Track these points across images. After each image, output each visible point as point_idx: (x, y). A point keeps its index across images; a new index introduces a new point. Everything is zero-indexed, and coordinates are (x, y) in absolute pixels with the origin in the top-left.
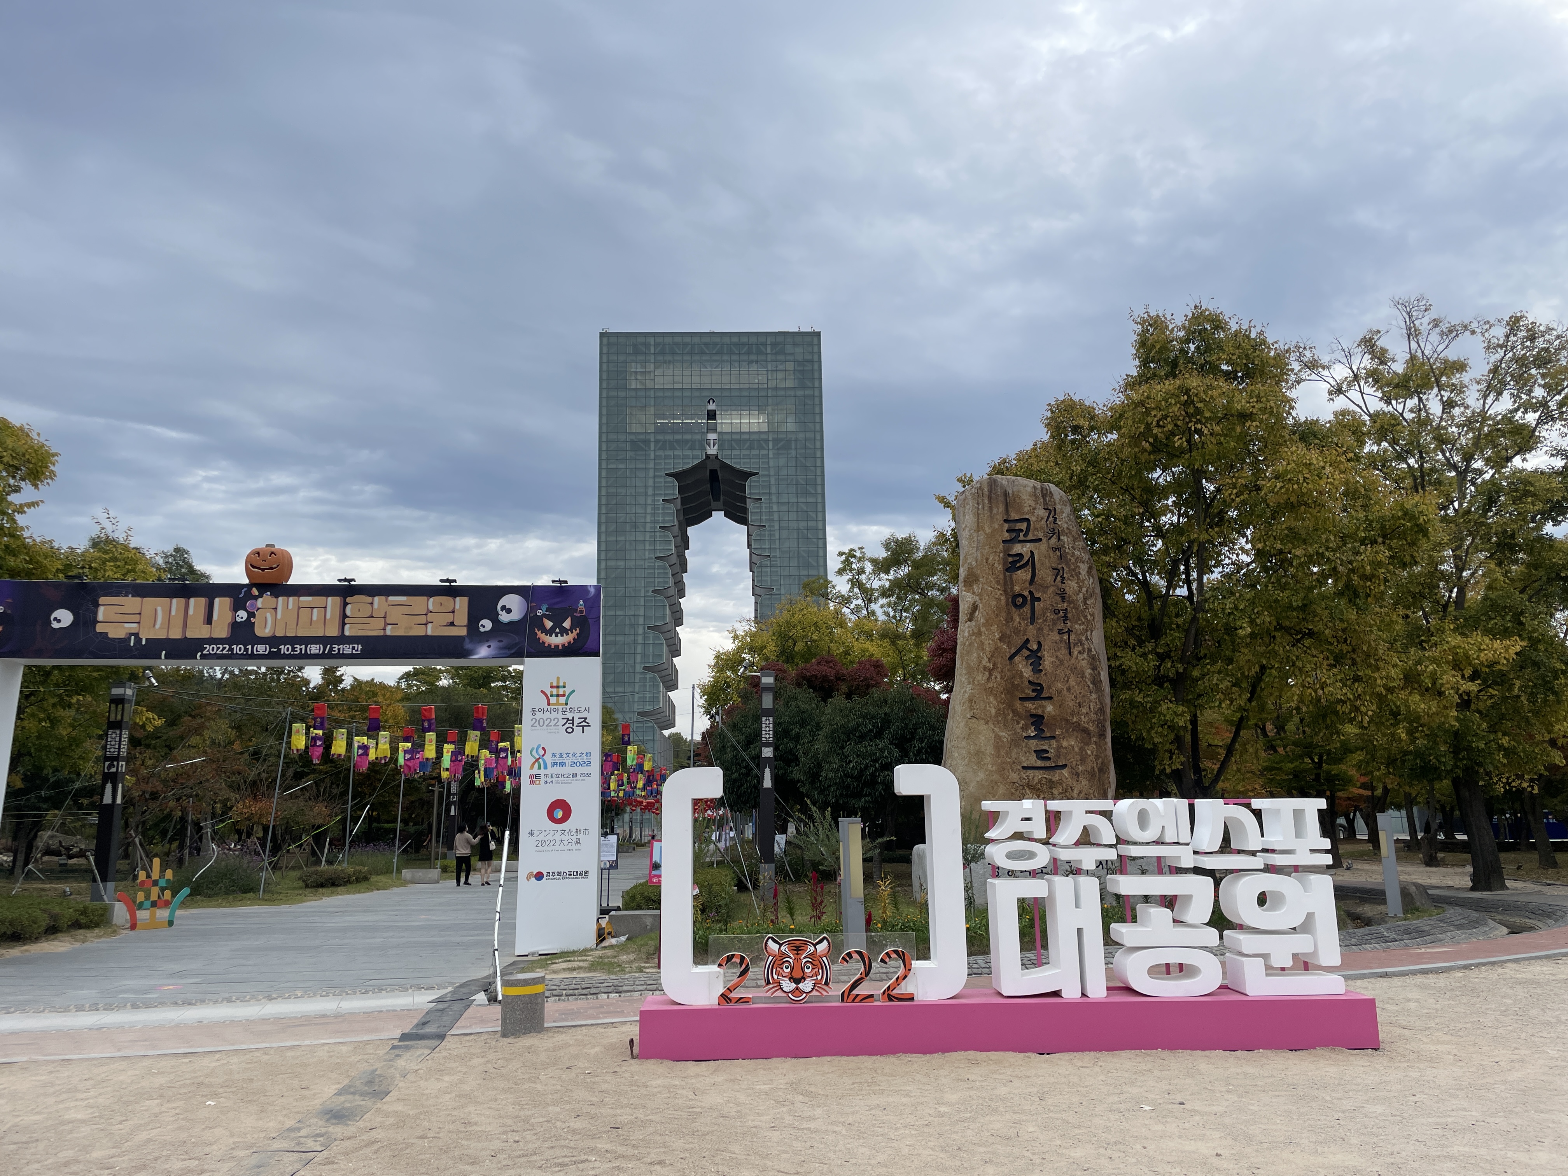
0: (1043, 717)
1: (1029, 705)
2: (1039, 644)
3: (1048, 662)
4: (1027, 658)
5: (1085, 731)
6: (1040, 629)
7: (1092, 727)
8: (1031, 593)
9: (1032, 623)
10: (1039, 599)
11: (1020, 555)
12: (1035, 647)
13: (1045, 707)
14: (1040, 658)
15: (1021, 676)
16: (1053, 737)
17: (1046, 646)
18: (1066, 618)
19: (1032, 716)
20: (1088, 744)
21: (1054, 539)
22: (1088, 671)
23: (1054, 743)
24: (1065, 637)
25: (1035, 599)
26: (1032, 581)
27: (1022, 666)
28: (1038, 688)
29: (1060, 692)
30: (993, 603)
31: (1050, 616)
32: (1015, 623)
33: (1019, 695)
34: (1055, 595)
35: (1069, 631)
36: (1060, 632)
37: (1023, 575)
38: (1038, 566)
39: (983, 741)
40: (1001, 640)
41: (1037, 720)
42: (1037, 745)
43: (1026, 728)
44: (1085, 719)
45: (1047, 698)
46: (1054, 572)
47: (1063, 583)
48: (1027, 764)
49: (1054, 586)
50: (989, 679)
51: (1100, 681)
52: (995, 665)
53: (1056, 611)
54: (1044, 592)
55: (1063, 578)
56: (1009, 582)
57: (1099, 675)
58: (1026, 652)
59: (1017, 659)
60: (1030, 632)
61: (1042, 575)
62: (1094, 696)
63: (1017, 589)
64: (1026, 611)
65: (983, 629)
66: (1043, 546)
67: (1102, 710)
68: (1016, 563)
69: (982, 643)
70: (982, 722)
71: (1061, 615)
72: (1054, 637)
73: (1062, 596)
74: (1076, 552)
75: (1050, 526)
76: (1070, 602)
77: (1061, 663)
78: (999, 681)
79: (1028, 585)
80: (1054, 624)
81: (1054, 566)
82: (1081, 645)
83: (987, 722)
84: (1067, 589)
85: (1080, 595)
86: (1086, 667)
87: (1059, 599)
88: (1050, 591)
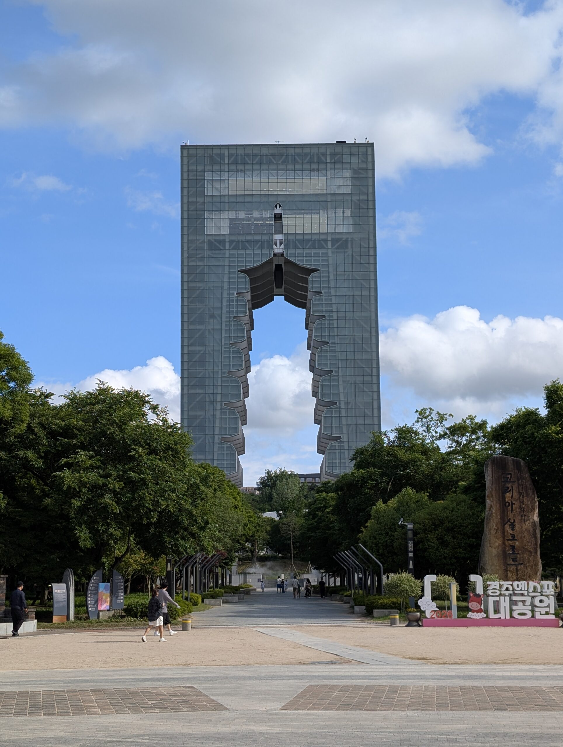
0: (514, 546)
1: (510, 542)
2: (514, 520)
3: (517, 528)
4: (510, 525)
5: (530, 551)
6: (515, 515)
7: (532, 550)
8: (511, 501)
9: (512, 512)
10: (514, 504)
11: (508, 488)
12: (513, 521)
13: (515, 543)
14: (514, 525)
15: (507, 532)
16: (518, 554)
17: (516, 521)
18: (524, 511)
19: (511, 546)
20: (530, 556)
21: (520, 481)
22: (531, 530)
23: (518, 556)
24: (523, 518)
25: (513, 504)
26: (512, 497)
27: (507, 528)
28: (513, 536)
29: (521, 538)
30: (498, 505)
31: (518, 510)
32: (506, 513)
33: (506, 538)
34: (520, 502)
35: (525, 516)
36: (522, 516)
37: (508, 495)
38: (514, 491)
39: (493, 555)
40: (500, 518)
41: (513, 548)
42: (512, 556)
43: (509, 550)
44: (530, 547)
45: (516, 540)
46: (520, 494)
47: (523, 498)
48: (509, 563)
49: (520, 499)
50: (496, 533)
51: (536, 534)
52: (498, 528)
53: (520, 508)
54: (516, 501)
55: (523, 496)
56: (504, 497)
57: (535, 531)
58: (509, 523)
59: (506, 526)
60: (511, 515)
61: (516, 495)
62: (533, 539)
63: (507, 500)
64: (510, 508)
65: (494, 514)
66: (516, 485)
67: (536, 544)
68: (506, 490)
69: (493, 520)
70: (493, 548)
71: (522, 510)
72: (519, 518)
73: (522, 502)
74: (528, 486)
75: (519, 476)
76: (525, 505)
77: (522, 527)
78: (499, 533)
79: (510, 498)
80: (519, 513)
81: (520, 491)
82: (529, 520)
83: (495, 548)
84: (524, 500)
85: (529, 502)
86: (530, 528)
87: (521, 504)
88: (518, 501)
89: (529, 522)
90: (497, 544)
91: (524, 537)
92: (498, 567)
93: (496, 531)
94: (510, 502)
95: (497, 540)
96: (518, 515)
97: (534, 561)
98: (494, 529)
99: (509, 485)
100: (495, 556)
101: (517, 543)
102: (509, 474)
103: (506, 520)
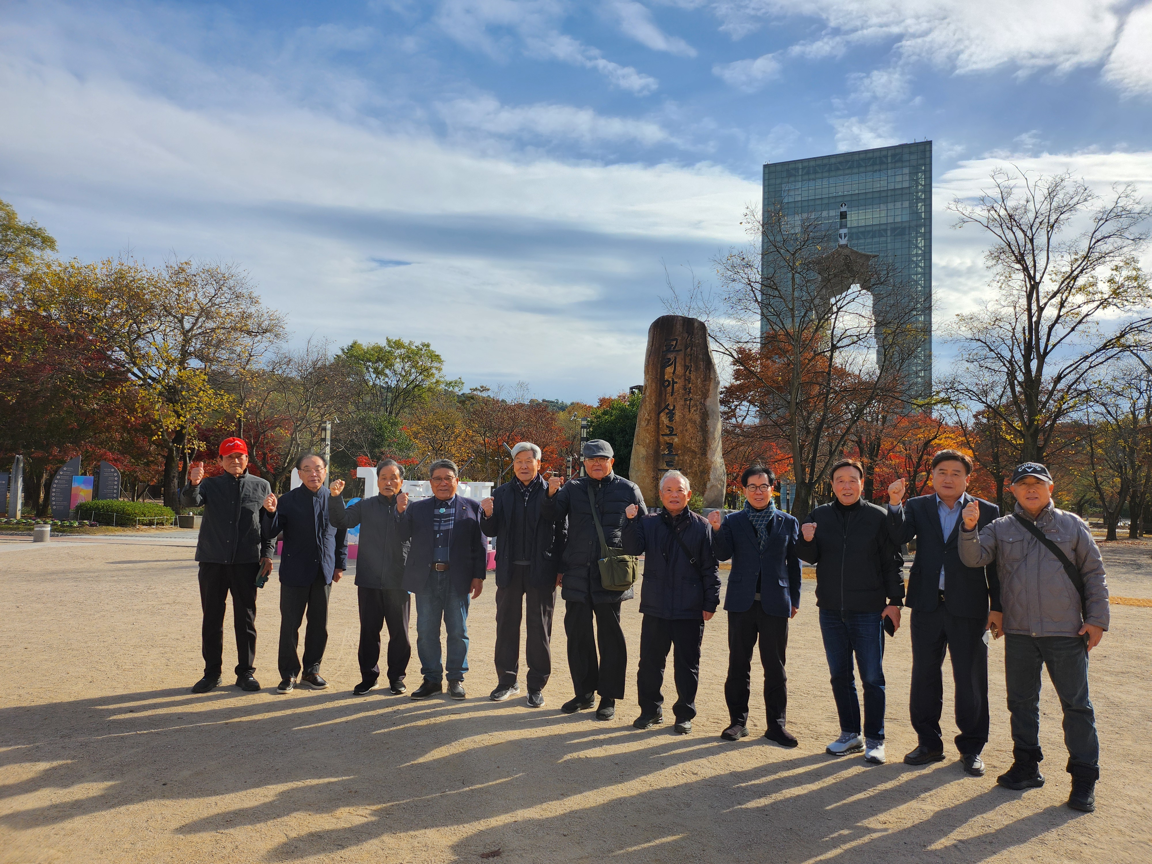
0: (672, 444)
1: (666, 438)
2: (674, 407)
3: (678, 417)
4: (667, 414)
5: (694, 451)
6: (676, 398)
7: (697, 450)
8: (673, 380)
9: (672, 395)
10: (677, 383)
11: (670, 359)
12: (672, 408)
13: (674, 439)
14: (674, 414)
15: (663, 423)
16: (677, 455)
17: (677, 408)
18: (690, 392)
19: (667, 443)
20: (694, 459)
21: (689, 349)
22: (698, 420)
23: (676, 458)
24: (688, 402)
25: (674, 383)
26: (674, 373)
27: (664, 419)
28: (671, 429)
29: (682, 432)
30: (654, 385)
31: (681, 391)
32: (663, 396)
33: (661, 433)
34: (685, 380)
35: (691, 399)
36: (686, 400)
37: (669, 370)
38: (677, 364)
39: (641, 456)
40: (655, 404)
41: (670, 446)
42: (667, 458)
43: (664, 450)
44: (693, 445)
45: (676, 435)
46: (686, 367)
47: (690, 373)
48: (661, 468)
49: (685, 375)
50: (647, 425)
51: (706, 426)
52: (651, 417)
53: (685, 389)
54: (680, 378)
55: (690, 371)
56: (663, 374)
57: (706, 422)
58: (667, 411)
59: (662, 414)
60: (670, 400)
61: (680, 370)
62: (701, 433)
63: (666, 377)
64: (669, 389)
65: (647, 399)
66: (682, 354)
68: (667, 363)
69: (646, 406)
70: (641, 446)
71: (687, 391)
72: (682, 403)
73: (689, 380)
74: (701, 356)
75: (688, 342)
76: (693, 384)
77: (684, 417)
78: (652, 427)
79: (672, 375)
80: (683, 396)
81: (687, 364)
82: (697, 406)
83: (644, 447)
84: (692, 377)
85: (699, 380)
86: (697, 418)
87: (687, 382)
88: (683, 377)
89: (695, 408)
90: (648, 441)
91: (686, 430)
92: (645, 474)
93: (648, 423)
94: (670, 380)
95: (647, 435)
96: (681, 399)
97: (699, 465)
98: (646, 419)
99: (671, 356)
100: (643, 457)
101: (676, 440)
102: (674, 340)
103: (663, 406)
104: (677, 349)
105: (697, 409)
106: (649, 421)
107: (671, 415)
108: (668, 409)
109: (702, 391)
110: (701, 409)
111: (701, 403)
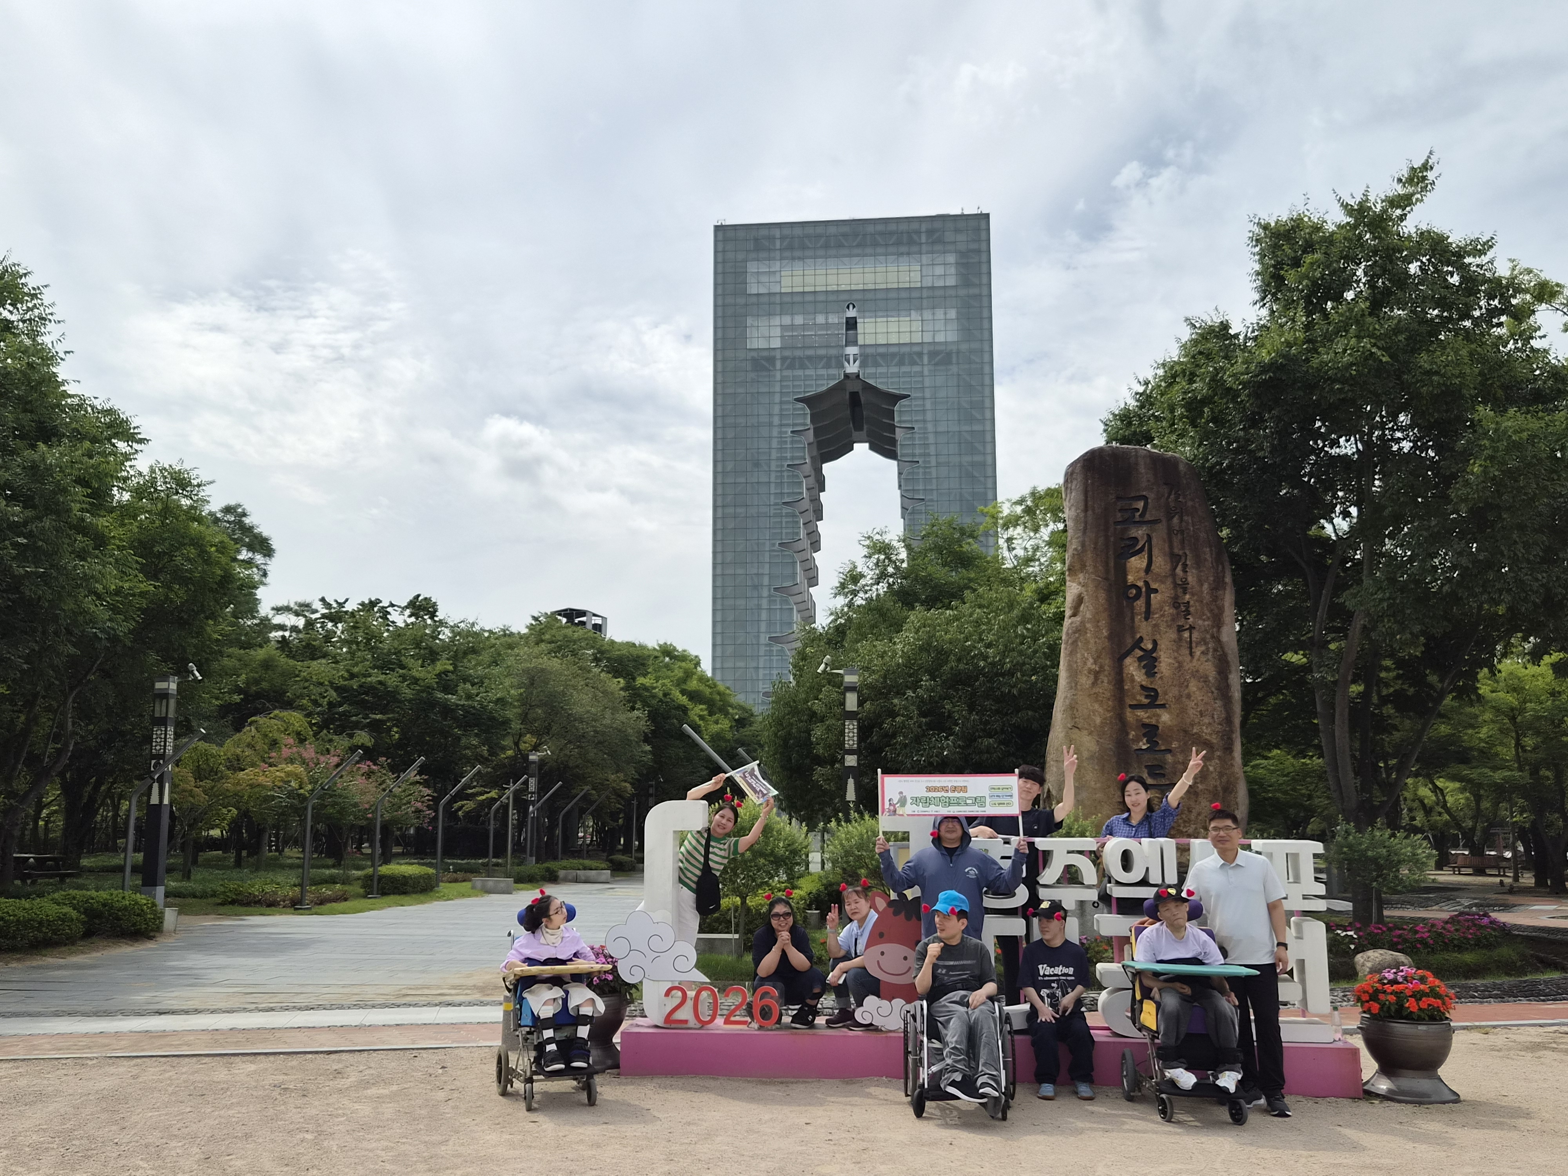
0: (1157, 727)
1: (1141, 713)
2: (1155, 643)
3: (1164, 663)
4: (1140, 659)
6: (1156, 626)
7: (1214, 739)
9: (1147, 618)
10: (1156, 591)
11: (1136, 539)
12: (1150, 646)
13: (1159, 716)
14: (1155, 659)
15: (1133, 680)
16: (1169, 751)
17: (1162, 646)
18: (1188, 612)
19: (1145, 725)
21: (1176, 520)
22: (1212, 674)
23: (1169, 758)
24: (1186, 635)
25: (1151, 591)
26: (1148, 569)
27: (1133, 669)
28: (1152, 693)
29: (1178, 699)
30: (1102, 595)
31: (1169, 610)
32: (1127, 619)
33: (1129, 702)
34: (1175, 585)
35: (1191, 628)
36: (1180, 629)
37: (1137, 563)
38: (1155, 552)
40: (1109, 638)
41: (1151, 731)
42: (1149, 760)
43: (1137, 740)
44: (1207, 730)
45: (1163, 706)
46: (1175, 559)
47: (1185, 571)
49: (1173, 574)
50: (1094, 684)
51: (1228, 686)
52: (1101, 667)
53: (1176, 604)
54: (1162, 582)
55: (1185, 566)
56: (1122, 571)
57: (1227, 678)
58: (1139, 653)
59: (1128, 661)
60: (1144, 629)
61: (1160, 563)
62: (1219, 703)
63: (1130, 578)
64: (1140, 604)
65: (1088, 625)
66: (1162, 528)
67: (1228, 720)
68: (1130, 548)
69: (1087, 642)
70: (1085, 732)
71: (1182, 609)
72: (1173, 635)
73: (1184, 586)
74: (1203, 535)
75: (1172, 504)
76: (1193, 594)
77: (1180, 665)
78: (1106, 686)
79: (1142, 574)
80: (1173, 620)
81: (1176, 551)
82: (1206, 644)
83: (1090, 734)
84: (1190, 579)
85: (1206, 586)
86: (1209, 669)
87: (1180, 591)
88: (1169, 581)
89: (1203, 648)
90: (1098, 720)
91: (1189, 696)
92: (1099, 796)
93: (1096, 679)
94: (1140, 584)
95: (1096, 706)
96: (1169, 626)
97: (1221, 775)
98: (1090, 671)
99: (1139, 533)
100: (1091, 758)
101: (1166, 717)
102: (1138, 498)
103: (1129, 642)
104: (1148, 517)
105: (1208, 649)
106: (1097, 674)
107: (1149, 662)
108: (1142, 649)
109: (1211, 611)
110: (1215, 650)
111: (1213, 637)
